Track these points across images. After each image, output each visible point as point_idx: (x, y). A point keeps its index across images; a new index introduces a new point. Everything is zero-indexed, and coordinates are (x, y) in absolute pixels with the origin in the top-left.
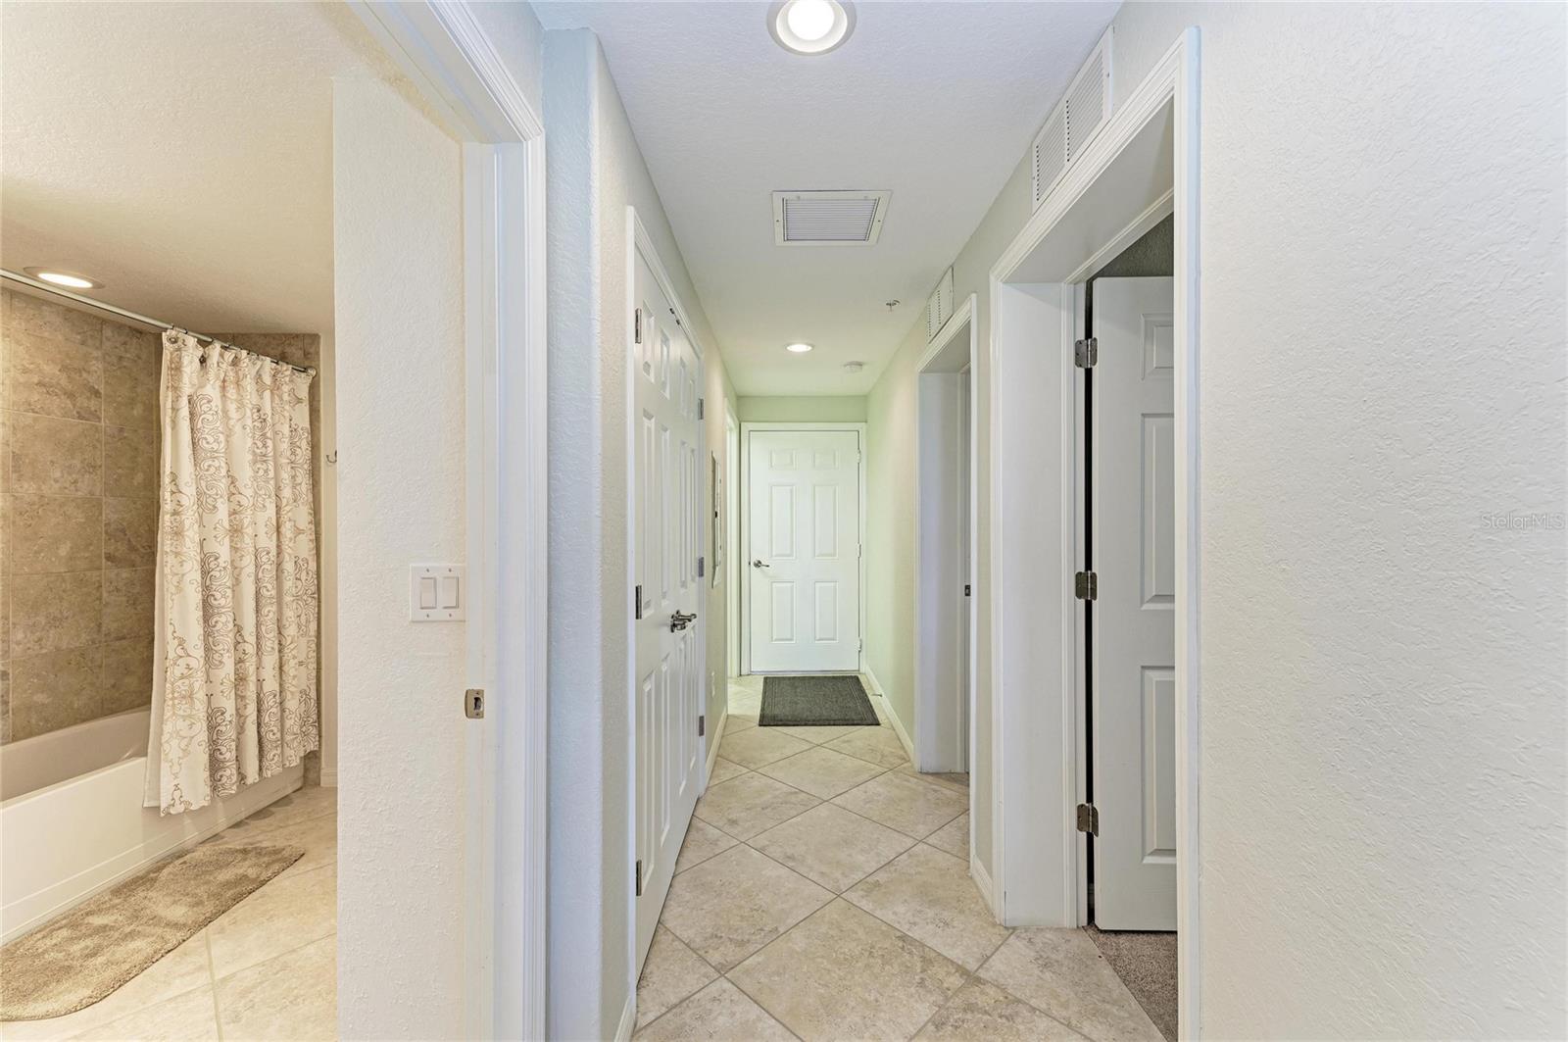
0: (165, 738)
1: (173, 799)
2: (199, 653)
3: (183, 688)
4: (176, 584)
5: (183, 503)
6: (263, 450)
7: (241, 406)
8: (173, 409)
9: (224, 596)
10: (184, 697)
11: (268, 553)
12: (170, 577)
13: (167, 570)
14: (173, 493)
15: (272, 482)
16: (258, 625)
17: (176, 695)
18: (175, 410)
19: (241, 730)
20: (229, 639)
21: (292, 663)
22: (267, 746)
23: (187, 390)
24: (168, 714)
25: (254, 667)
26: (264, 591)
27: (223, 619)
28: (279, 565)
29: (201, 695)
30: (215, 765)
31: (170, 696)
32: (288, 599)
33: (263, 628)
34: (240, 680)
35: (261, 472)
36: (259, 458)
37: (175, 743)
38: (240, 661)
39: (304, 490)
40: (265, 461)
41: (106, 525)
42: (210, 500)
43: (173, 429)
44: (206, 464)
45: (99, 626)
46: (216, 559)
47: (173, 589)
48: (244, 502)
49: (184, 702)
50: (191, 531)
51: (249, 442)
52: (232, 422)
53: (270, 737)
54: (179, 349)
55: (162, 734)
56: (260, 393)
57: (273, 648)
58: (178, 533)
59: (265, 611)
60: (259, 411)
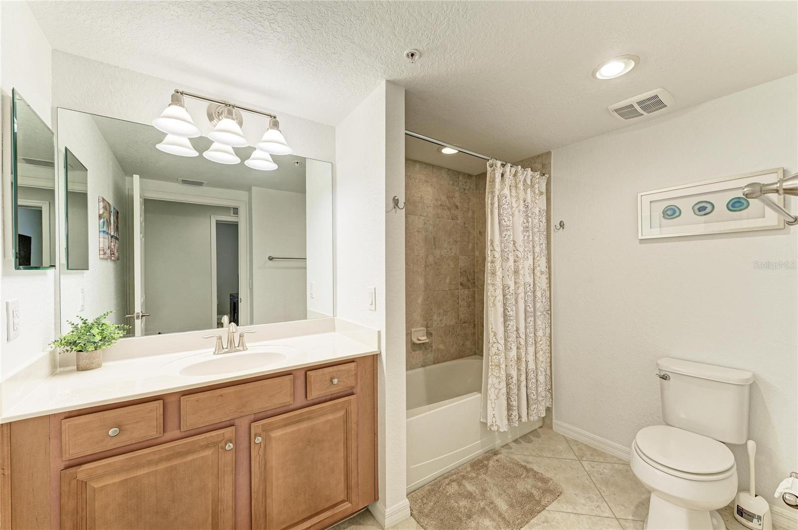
0: (489, 386)
1: (492, 422)
2: (502, 342)
3: (496, 360)
4: (492, 301)
5: (495, 256)
6: (527, 224)
7: (518, 199)
8: (491, 204)
9: (512, 310)
10: (496, 366)
11: (530, 285)
12: (490, 297)
13: (489, 294)
14: (491, 251)
15: (531, 243)
16: (526, 328)
17: (493, 364)
18: (492, 204)
19: (519, 389)
20: (513, 335)
21: (541, 353)
22: (531, 402)
23: (497, 193)
24: (490, 374)
25: (524, 353)
26: (528, 308)
27: (511, 323)
28: (534, 292)
29: (503, 366)
30: (509, 408)
31: (490, 363)
32: (538, 313)
33: (528, 330)
34: (519, 359)
35: (526, 237)
36: (526, 230)
37: (493, 390)
38: (518, 348)
39: (544, 248)
40: (528, 231)
41: (460, 269)
42: (506, 254)
43: (491, 215)
44: (504, 234)
45: (458, 315)
46: (509, 288)
47: (491, 305)
48: (520, 255)
49: (496, 368)
50: (499, 272)
51: (522, 219)
52: (514, 209)
53: (532, 397)
54: (494, 170)
55: (488, 384)
56: (525, 190)
57: (532, 343)
58: (494, 273)
59: (529, 320)
60: (524, 201)
